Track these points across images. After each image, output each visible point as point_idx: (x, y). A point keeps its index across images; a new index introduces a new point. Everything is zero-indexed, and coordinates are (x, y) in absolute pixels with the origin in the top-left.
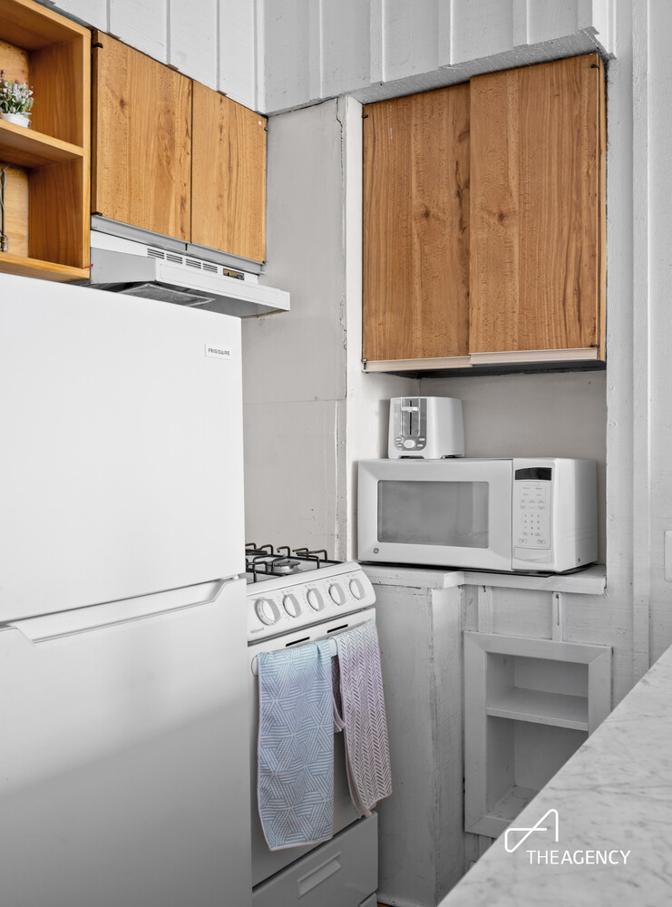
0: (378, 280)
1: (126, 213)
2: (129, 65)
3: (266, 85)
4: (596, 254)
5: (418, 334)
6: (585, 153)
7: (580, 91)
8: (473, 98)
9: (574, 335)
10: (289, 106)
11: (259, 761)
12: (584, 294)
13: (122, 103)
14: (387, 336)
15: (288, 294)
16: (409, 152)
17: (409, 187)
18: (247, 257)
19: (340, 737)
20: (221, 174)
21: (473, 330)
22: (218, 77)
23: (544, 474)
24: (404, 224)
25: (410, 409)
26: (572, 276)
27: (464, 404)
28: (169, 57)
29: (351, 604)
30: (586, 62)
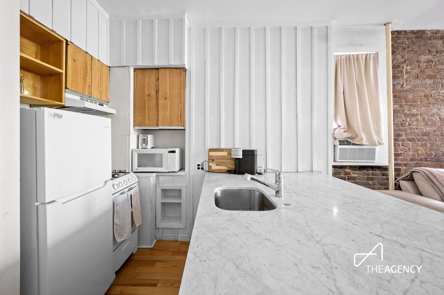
0: (137, 109)
1: (75, 88)
2: (76, 51)
3: (109, 59)
4: (184, 108)
5: (147, 121)
6: (182, 88)
7: (181, 75)
8: (160, 72)
9: (180, 124)
10: (116, 66)
11: (114, 222)
12: (182, 116)
13: (74, 60)
14: (140, 121)
15: (116, 110)
16: (145, 81)
17: (145, 89)
18: (105, 100)
19: (132, 213)
20: (99, 80)
21: (159, 121)
22: (98, 56)
23: (174, 152)
24: (144, 97)
25: (144, 137)
26: (179, 112)
27: (155, 136)
28: (86, 50)
29: (133, 182)
30: (183, 70)
